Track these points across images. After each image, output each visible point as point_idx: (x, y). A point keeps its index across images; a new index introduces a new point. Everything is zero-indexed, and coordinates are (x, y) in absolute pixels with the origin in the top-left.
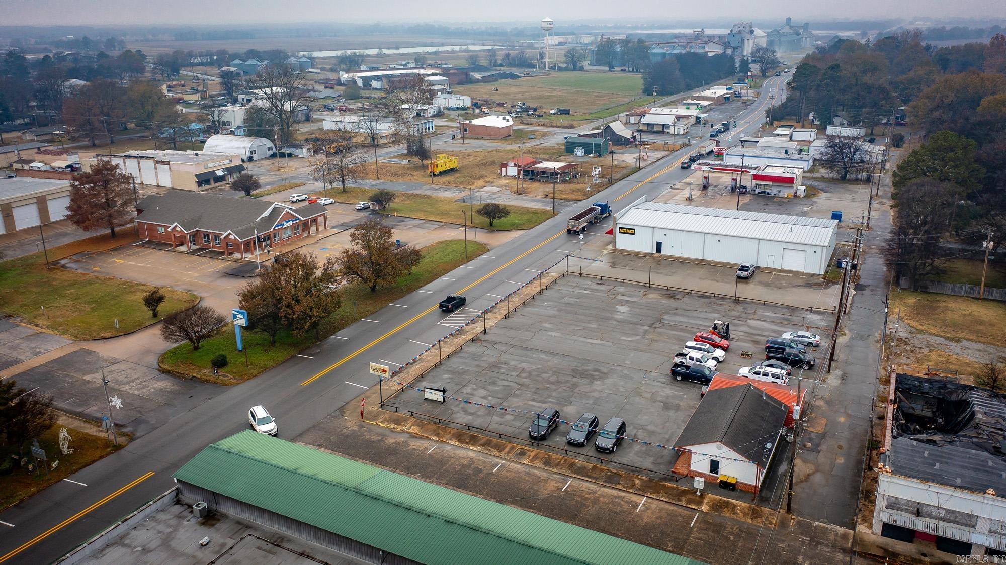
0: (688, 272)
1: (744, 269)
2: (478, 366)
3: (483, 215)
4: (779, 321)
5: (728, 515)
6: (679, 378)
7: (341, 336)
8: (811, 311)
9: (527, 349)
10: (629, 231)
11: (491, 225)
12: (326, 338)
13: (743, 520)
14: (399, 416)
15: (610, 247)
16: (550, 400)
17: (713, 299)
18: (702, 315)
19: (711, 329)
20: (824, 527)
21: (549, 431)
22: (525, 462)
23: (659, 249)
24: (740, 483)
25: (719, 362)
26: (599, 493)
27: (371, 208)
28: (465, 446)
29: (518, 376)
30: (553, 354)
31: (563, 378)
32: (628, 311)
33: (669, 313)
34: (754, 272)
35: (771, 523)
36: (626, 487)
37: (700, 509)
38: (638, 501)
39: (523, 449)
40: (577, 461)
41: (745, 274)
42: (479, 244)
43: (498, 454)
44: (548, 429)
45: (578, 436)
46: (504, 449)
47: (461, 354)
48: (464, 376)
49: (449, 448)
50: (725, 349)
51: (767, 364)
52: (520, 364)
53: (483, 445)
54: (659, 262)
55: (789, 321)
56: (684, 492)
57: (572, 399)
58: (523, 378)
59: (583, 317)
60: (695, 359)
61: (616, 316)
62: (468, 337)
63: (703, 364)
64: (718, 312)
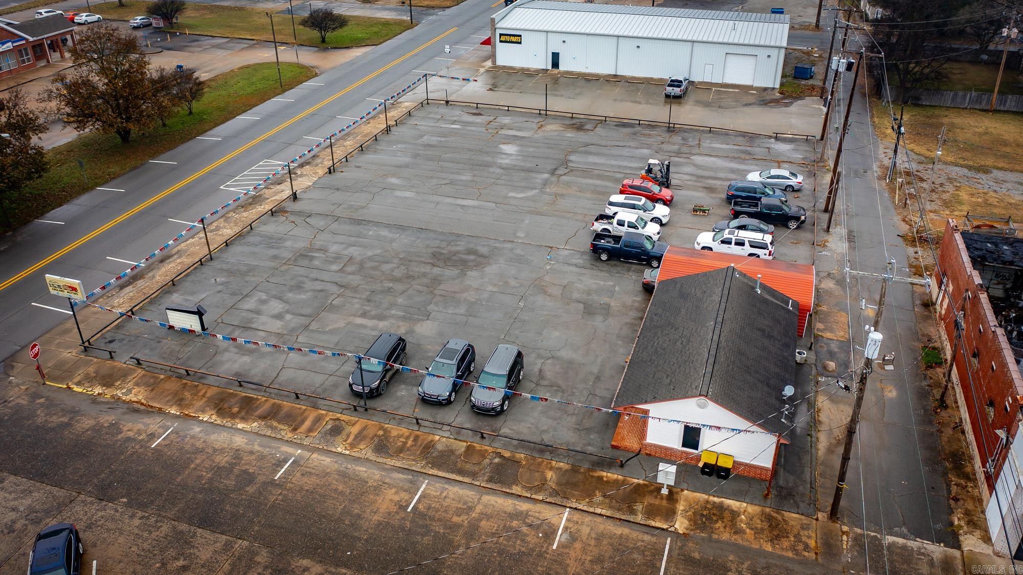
0: (599, 91)
1: (675, 83)
2: (275, 257)
3: (310, 27)
4: (736, 155)
5: (725, 536)
6: (604, 257)
7: (54, 218)
8: (776, 138)
9: (359, 222)
10: (513, 38)
11: (323, 41)
12: (25, 224)
13: (755, 546)
14: (114, 367)
15: (489, 64)
16: (393, 312)
17: (638, 129)
18: (625, 152)
19: (643, 172)
20: (904, 547)
21: (387, 379)
22: (339, 450)
23: (555, 64)
24: (741, 464)
25: (662, 225)
26: (479, 508)
27: (154, 25)
28: (227, 422)
29: (341, 270)
30: (401, 228)
31: (416, 269)
32: (518, 151)
33: (579, 152)
34: (687, 88)
35: (807, 547)
36: (530, 489)
37: (672, 529)
38: (554, 521)
39: (338, 419)
40: (438, 437)
41: (677, 91)
42: (303, 67)
43: (290, 435)
44: (384, 377)
45: (439, 387)
46: (303, 421)
47: (250, 239)
48: (248, 278)
49: (197, 429)
50: (666, 203)
51: (737, 225)
52: (345, 249)
53: (263, 417)
54: (556, 80)
55: (750, 154)
56: (639, 491)
57: (431, 307)
58: (349, 274)
59: (450, 165)
60: (626, 224)
61: (500, 161)
62: (266, 207)
63: (640, 231)
64: (649, 147)
